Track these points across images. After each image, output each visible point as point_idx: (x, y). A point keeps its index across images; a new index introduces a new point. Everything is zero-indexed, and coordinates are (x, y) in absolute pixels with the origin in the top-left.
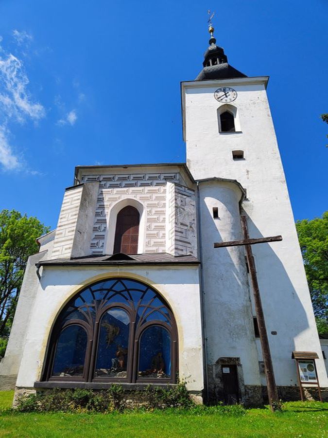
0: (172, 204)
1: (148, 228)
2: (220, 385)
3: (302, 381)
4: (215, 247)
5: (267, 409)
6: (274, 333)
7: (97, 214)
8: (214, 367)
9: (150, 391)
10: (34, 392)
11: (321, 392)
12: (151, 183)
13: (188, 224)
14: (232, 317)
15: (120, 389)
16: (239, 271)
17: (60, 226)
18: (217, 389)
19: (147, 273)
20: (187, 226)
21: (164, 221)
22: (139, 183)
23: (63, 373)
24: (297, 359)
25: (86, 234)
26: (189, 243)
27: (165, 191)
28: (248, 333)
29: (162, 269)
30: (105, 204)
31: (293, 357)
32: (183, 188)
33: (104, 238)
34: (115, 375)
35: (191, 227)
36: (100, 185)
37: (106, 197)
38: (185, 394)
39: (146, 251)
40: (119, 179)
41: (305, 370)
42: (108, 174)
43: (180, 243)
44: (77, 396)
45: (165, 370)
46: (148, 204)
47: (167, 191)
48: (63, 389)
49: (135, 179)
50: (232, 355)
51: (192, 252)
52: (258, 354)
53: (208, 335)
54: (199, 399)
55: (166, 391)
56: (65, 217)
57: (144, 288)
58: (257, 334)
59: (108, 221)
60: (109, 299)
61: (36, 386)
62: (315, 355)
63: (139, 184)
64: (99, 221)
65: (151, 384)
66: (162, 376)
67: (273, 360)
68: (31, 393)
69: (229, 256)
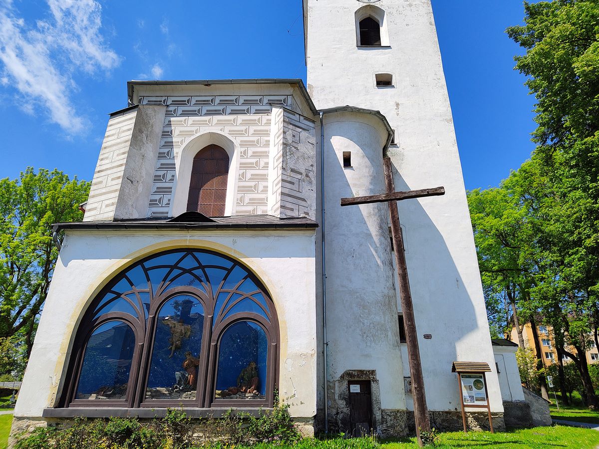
0: (279, 139)
1: (242, 178)
2: (345, 410)
3: (465, 404)
4: (342, 205)
5: (413, 442)
6: (428, 337)
7: (161, 156)
8: (337, 384)
9: (231, 419)
10: (44, 424)
11: (492, 418)
12: (248, 109)
13: (303, 171)
14: (367, 311)
15: (182, 417)
16: (378, 245)
17: (99, 172)
18: (340, 416)
19: (234, 242)
20: (301, 174)
21: (266, 166)
22: (229, 108)
23: (94, 395)
24: (459, 373)
25: (141, 184)
26: (304, 200)
27: (269, 123)
28: (389, 333)
29: (257, 236)
30: (174, 140)
31: (454, 369)
32: (298, 116)
33: (171, 192)
34: (180, 396)
35: (307, 176)
36: (167, 111)
37: (176, 130)
38: (287, 423)
39: (237, 212)
40: (198, 103)
41: (470, 388)
42: (180, 94)
43: (289, 199)
44: (113, 429)
45: (259, 388)
46: (241, 141)
47: (273, 122)
48: (91, 419)
49: (222, 102)
50: (365, 366)
51: (307, 214)
52: (403, 366)
53: (329, 338)
54: (308, 430)
55: (257, 419)
56: (107, 158)
57: (229, 265)
58: (403, 338)
59: (177, 166)
60: (172, 280)
61: (47, 414)
62: (486, 367)
63: (229, 111)
64: (164, 167)
65: (234, 408)
66: (255, 396)
67: (424, 374)
68: (38, 426)
69: (365, 223)
